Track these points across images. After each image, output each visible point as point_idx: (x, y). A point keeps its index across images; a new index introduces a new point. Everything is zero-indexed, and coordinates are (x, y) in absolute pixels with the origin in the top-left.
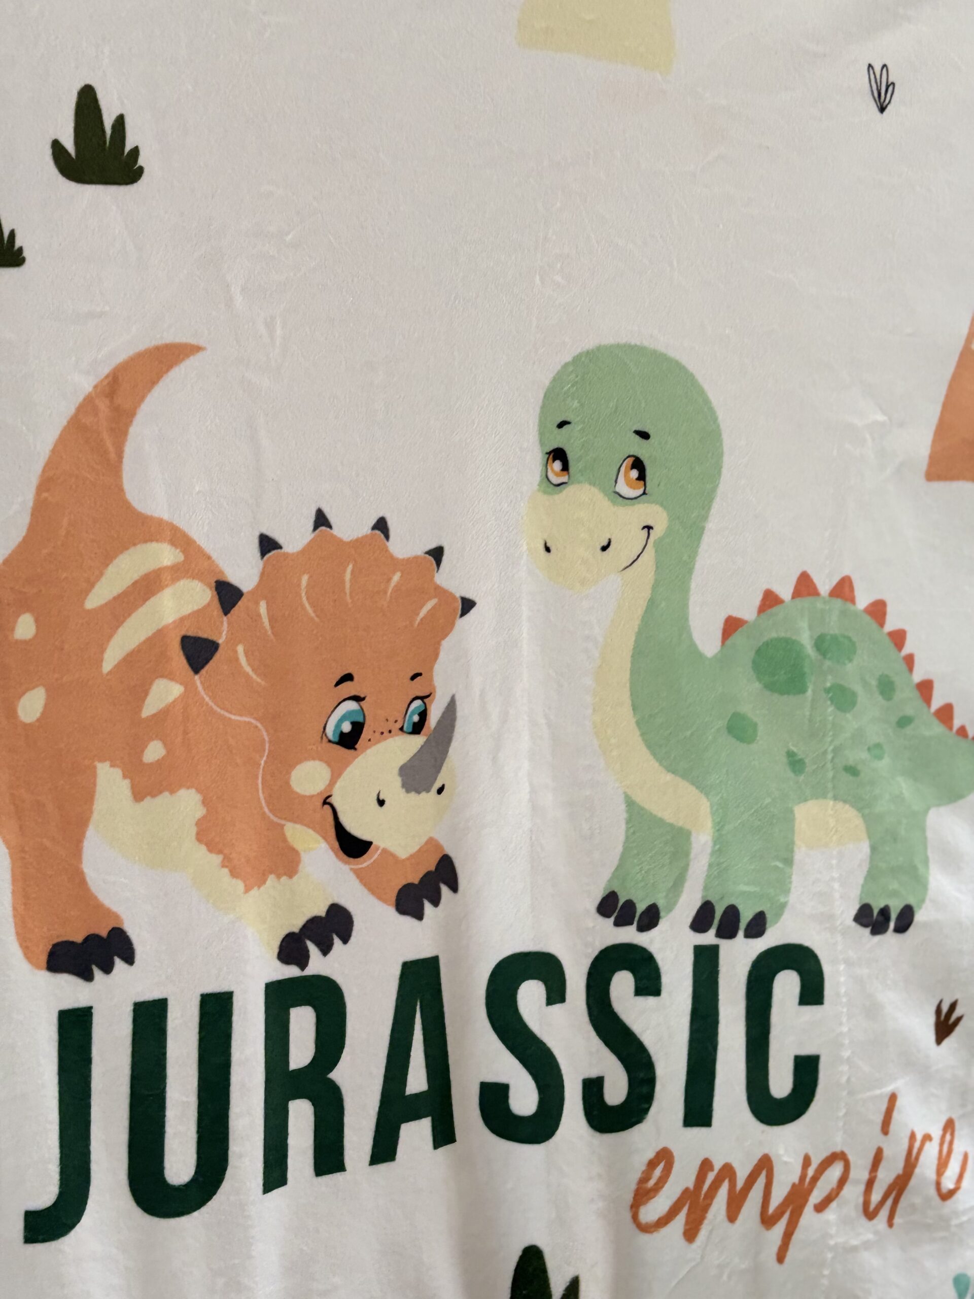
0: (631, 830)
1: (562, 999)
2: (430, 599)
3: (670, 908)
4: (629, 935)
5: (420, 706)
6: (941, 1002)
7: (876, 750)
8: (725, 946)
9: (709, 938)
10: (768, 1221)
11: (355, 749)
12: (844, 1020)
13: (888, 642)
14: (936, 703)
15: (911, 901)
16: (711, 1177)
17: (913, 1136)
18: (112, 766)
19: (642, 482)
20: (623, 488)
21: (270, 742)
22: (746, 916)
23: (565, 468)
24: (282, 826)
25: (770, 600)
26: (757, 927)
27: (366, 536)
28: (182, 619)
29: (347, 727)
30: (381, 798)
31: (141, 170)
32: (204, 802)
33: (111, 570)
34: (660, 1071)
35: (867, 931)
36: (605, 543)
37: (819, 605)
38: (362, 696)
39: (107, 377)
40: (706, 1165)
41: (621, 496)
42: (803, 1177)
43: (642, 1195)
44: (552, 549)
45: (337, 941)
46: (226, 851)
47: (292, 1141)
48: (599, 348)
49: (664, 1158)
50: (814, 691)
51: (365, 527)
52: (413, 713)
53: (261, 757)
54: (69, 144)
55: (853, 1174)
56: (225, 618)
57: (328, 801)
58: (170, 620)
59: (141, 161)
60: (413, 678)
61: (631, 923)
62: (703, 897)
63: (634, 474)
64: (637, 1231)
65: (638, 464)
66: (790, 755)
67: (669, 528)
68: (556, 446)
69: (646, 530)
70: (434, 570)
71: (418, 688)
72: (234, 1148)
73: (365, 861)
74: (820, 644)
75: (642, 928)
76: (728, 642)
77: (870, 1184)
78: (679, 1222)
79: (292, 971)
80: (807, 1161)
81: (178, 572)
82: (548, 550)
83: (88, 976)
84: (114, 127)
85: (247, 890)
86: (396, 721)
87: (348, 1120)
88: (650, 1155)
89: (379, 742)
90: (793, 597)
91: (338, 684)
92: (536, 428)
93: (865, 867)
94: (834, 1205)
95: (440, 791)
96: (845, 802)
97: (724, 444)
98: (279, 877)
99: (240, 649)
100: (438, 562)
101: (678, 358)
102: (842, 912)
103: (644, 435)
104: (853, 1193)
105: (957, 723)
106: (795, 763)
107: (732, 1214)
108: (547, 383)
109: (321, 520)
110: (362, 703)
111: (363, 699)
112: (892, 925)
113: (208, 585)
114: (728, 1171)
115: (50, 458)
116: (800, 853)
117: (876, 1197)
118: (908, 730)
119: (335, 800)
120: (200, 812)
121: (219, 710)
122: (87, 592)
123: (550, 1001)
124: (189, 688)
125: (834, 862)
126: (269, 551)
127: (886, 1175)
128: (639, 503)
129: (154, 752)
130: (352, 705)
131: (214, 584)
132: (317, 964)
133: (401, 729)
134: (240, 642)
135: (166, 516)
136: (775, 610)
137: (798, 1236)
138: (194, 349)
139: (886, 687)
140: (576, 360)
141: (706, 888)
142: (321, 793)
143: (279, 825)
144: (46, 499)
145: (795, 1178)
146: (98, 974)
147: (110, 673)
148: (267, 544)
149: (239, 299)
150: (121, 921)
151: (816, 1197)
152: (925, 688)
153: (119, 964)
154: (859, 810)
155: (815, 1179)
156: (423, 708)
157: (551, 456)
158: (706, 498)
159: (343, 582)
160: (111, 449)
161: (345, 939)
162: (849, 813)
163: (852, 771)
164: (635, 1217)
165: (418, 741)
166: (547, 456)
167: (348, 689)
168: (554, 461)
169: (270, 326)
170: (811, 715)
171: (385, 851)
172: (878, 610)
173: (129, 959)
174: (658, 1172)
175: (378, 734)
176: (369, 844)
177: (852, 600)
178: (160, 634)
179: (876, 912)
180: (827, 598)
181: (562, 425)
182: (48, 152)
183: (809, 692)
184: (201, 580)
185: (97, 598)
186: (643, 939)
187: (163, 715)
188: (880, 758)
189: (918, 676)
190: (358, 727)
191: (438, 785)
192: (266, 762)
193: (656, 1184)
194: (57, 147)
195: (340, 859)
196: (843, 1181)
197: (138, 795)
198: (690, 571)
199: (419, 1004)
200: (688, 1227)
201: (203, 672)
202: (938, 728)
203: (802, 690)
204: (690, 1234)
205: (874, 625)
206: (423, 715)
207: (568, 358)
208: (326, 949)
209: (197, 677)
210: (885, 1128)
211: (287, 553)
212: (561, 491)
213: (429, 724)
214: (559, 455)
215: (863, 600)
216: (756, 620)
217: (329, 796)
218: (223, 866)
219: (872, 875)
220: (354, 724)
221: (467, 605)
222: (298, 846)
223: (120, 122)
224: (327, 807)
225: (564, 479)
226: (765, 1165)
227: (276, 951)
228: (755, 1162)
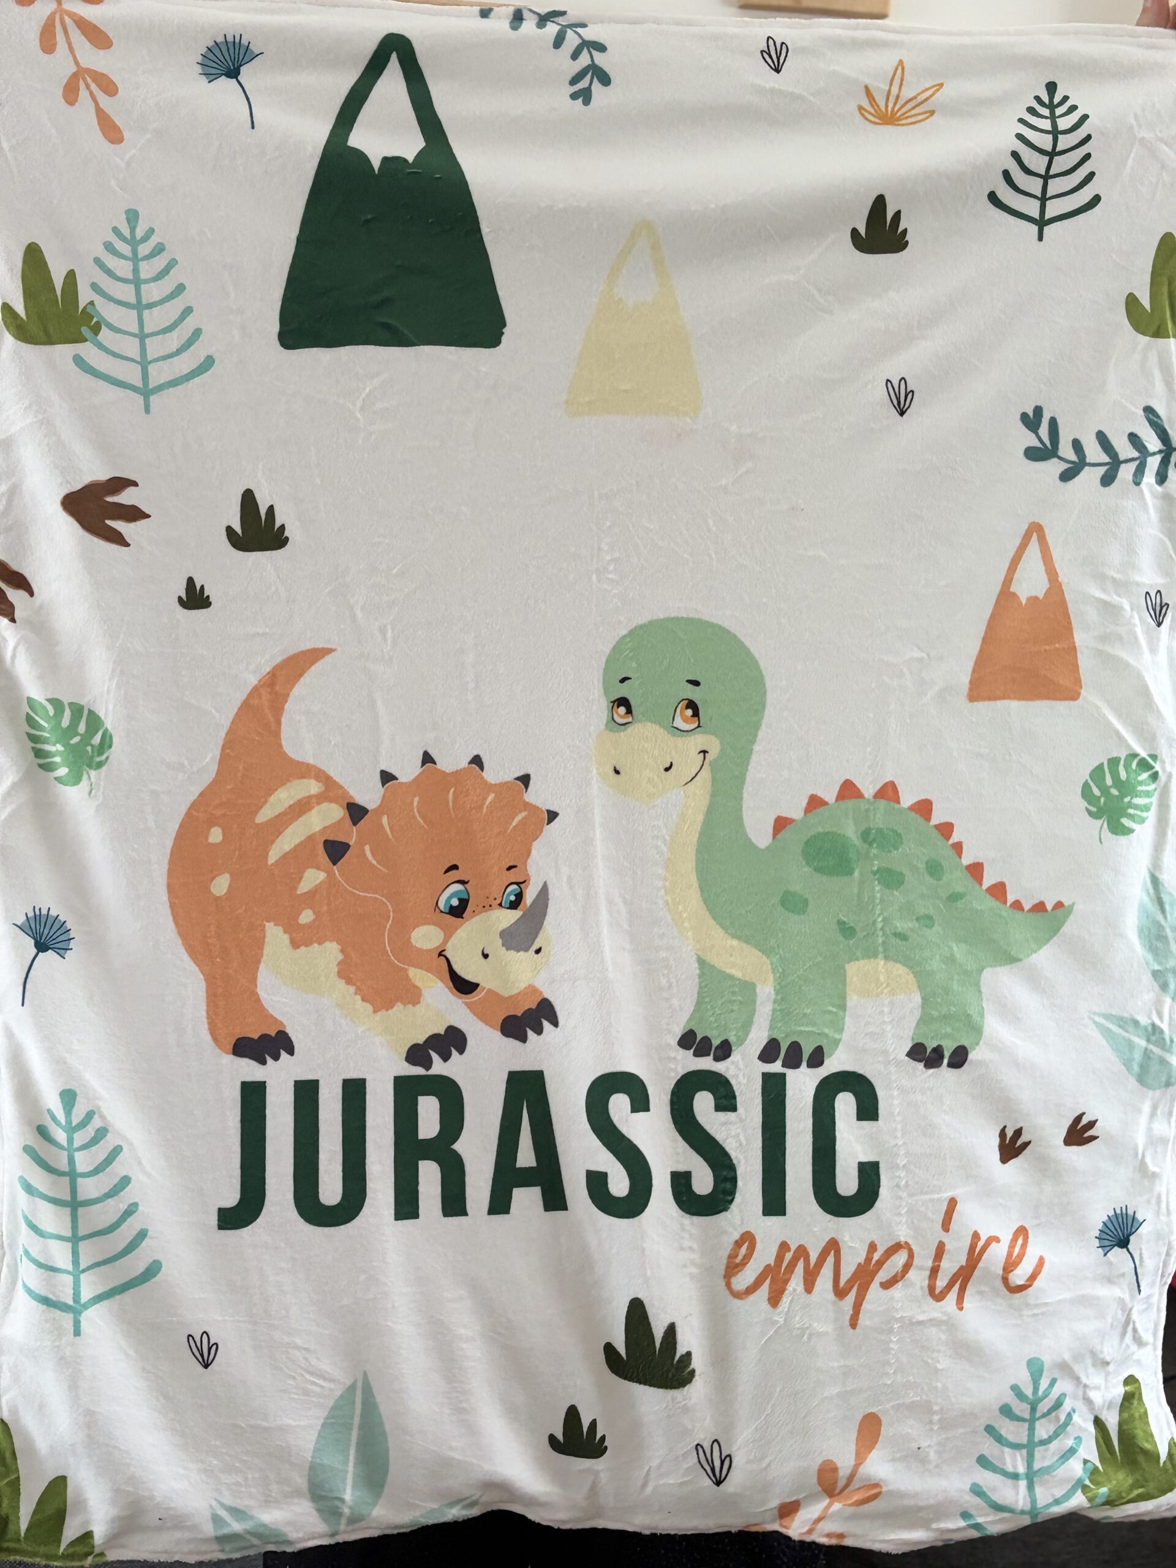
0: (703, 984)
1: (647, 1109)
2: (520, 812)
3: (741, 1041)
4: (706, 1063)
5: (516, 889)
6: (1005, 1127)
7: (927, 920)
8: (791, 1074)
9: (776, 1067)
10: (840, 1293)
11: (463, 918)
12: (899, 1135)
13: (935, 833)
14: (988, 882)
15: (966, 1043)
16: (788, 1256)
17: (976, 1236)
18: (275, 925)
19: (697, 718)
20: (679, 723)
21: (393, 911)
22: (807, 1051)
23: (629, 711)
24: (406, 970)
25: (815, 803)
26: (817, 1059)
27: (464, 769)
28: (325, 828)
29: (455, 902)
30: (485, 952)
31: (287, 539)
32: (342, 951)
33: (272, 799)
34: (740, 1171)
35: (920, 1066)
36: (668, 765)
37: (863, 805)
38: (466, 880)
39: (269, 673)
40: (784, 1247)
41: (681, 730)
42: (868, 1259)
43: (733, 1267)
44: (621, 771)
45: (454, 1052)
46: (358, 984)
47: (422, 1188)
48: (650, 623)
49: (748, 1239)
50: (861, 874)
51: (463, 763)
52: (509, 894)
53: (388, 922)
54: (238, 528)
55: (917, 1261)
56: (354, 827)
57: (443, 953)
58: (317, 829)
59: (287, 534)
60: (509, 868)
61: (709, 1055)
62: (769, 1036)
63: (689, 712)
64: (731, 1297)
65: (692, 705)
66: (841, 923)
67: (722, 750)
68: (619, 696)
69: (702, 754)
70: (523, 790)
71: (513, 876)
72: (371, 1185)
73: (474, 997)
74: (865, 836)
75: (717, 1059)
76: (779, 836)
77: (934, 1271)
78: (764, 1290)
79: (419, 1071)
80: (872, 1247)
81: (321, 798)
82: (617, 772)
83: (263, 1062)
84: (267, 514)
85: (375, 1011)
86: (495, 899)
87: (469, 1180)
88: (736, 1236)
89: (481, 913)
90: (837, 799)
91: (446, 872)
92: (601, 685)
93: (917, 1014)
94: (900, 1285)
95: (538, 951)
96: (896, 961)
97: (767, 686)
98: (405, 1004)
99: (367, 848)
100: (527, 786)
101: (720, 623)
102: (895, 1049)
103: (696, 683)
104: (918, 1277)
105: (1011, 898)
106: (847, 930)
107: (809, 1286)
108: (608, 651)
109: (427, 759)
110: (466, 885)
111: (467, 883)
112: (946, 1061)
113: (341, 806)
114: (802, 1252)
115: (230, 727)
116: (853, 1000)
117: (941, 1283)
118: (959, 904)
119: (448, 953)
120: (340, 957)
121: (351, 889)
122: (257, 812)
123: (634, 1110)
124: (330, 874)
125: (886, 1009)
126: (388, 782)
127: (950, 1266)
128: (694, 734)
129: (306, 917)
130: (458, 887)
131: (345, 806)
132: (439, 1067)
133: (500, 905)
134: (366, 844)
135: (311, 761)
136: (819, 811)
137: (866, 1306)
138: (330, 651)
139: (934, 869)
140: (631, 633)
141: (771, 1028)
142: (436, 948)
143: (403, 968)
144: (228, 753)
145: (861, 1258)
146: (269, 1060)
147: (272, 864)
148: (387, 777)
149: (359, 614)
150: (284, 1026)
151: (883, 1275)
152: (976, 870)
153: (283, 1054)
154: (911, 968)
155: (880, 1263)
156: (519, 890)
157: (616, 704)
158: (752, 728)
159: (447, 802)
160: (272, 719)
161: (461, 1051)
162: (900, 970)
163: (902, 937)
164: (728, 1285)
165: (514, 915)
166: (612, 704)
167: (454, 875)
168: (618, 707)
169: (383, 630)
170: (859, 893)
171: (489, 990)
172: (924, 808)
173: (291, 1051)
174: (743, 1250)
175: (480, 907)
176: (477, 985)
177: (898, 802)
178: (310, 838)
179: (929, 1051)
180: (872, 800)
181: (623, 680)
182: (224, 533)
183: (856, 874)
184: (336, 803)
185: (265, 814)
186: (720, 1067)
187: (312, 894)
188: (931, 927)
189: (967, 860)
190: (464, 903)
191: (535, 947)
192: (390, 926)
193: (742, 1260)
194: (230, 530)
195: (454, 995)
196: (907, 1267)
197: (295, 944)
198: (743, 782)
199: (525, 1104)
200: (772, 1295)
201: (339, 863)
202: (991, 902)
203: (850, 872)
204: (774, 1300)
205: (921, 820)
206: (520, 896)
207: (624, 632)
208: (446, 1057)
209: (335, 867)
210: (946, 1225)
211: (403, 783)
212: (626, 729)
213: (525, 901)
214: (623, 702)
215: (907, 799)
216: (803, 818)
217: (444, 950)
218: (356, 994)
219: (925, 1020)
220: (460, 900)
221: (552, 816)
222: (419, 984)
223: (271, 509)
224: (441, 957)
225: (630, 719)
226: (833, 1247)
227: (405, 1055)
228: (823, 1244)
